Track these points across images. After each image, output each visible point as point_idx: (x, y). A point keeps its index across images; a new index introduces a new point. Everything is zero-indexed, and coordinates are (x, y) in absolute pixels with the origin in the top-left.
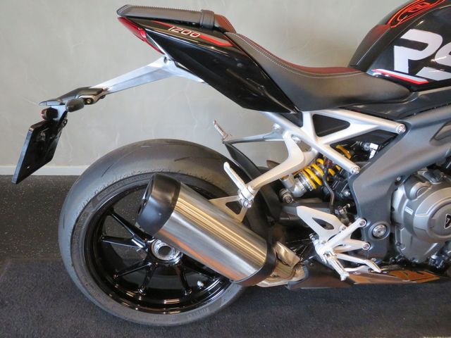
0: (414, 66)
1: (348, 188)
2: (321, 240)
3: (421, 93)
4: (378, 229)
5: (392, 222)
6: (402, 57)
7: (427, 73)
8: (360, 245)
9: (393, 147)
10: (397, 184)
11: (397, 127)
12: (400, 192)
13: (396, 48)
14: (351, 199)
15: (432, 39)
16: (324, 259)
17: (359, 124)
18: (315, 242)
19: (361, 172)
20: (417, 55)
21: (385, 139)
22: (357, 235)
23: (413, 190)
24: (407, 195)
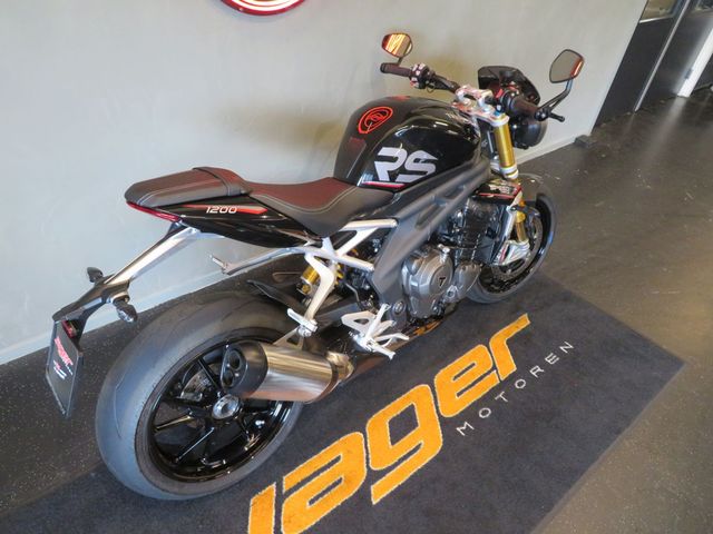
0: (393, 176)
1: (367, 282)
2: (362, 334)
3: (401, 193)
4: (398, 306)
5: (406, 296)
6: (382, 169)
7: (402, 178)
8: (390, 323)
9: (391, 239)
10: (402, 267)
11: (391, 223)
12: (405, 270)
13: (376, 163)
14: (372, 290)
15: (399, 152)
16: (369, 348)
17: (363, 230)
18: (356, 338)
19: (375, 266)
20: (394, 166)
21: (383, 234)
22: (384, 319)
23: (414, 267)
24: (410, 272)
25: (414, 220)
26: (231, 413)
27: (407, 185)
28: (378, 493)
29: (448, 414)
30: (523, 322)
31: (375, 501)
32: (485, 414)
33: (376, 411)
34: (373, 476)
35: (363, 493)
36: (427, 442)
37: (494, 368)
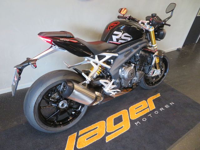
0: (117, 40)
1: (109, 72)
2: (106, 88)
3: (120, 46)
4: (118, 81)
5: (120, 79)
6: (114, 38)
7: (120, 41)
8: (115, 86)
9: (117, 60)
10: (119, 68)
11: (116, 55)
12: (120, 71)
13: (113, 36)
14: (110, 75)
16: (108, 92)
17: (108, 56)
18: (104, 89)
19: (111, 67)
20: (118, 37)
21: (114, 58)
22: (113, 84)
23: (123, 69)
24: (122, 71)
25: (124, 55)
26: (64, 107)
27: (122, 44)
28: (108, 139)
29: (133, 119)
30: (158, 95)
31: (107, 141)
32: (144, 120)
33: (110, 116)
34: (107, 134)
35: (103, 139)
36: (125, 126)
37: (148, 107)
